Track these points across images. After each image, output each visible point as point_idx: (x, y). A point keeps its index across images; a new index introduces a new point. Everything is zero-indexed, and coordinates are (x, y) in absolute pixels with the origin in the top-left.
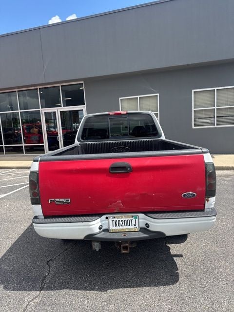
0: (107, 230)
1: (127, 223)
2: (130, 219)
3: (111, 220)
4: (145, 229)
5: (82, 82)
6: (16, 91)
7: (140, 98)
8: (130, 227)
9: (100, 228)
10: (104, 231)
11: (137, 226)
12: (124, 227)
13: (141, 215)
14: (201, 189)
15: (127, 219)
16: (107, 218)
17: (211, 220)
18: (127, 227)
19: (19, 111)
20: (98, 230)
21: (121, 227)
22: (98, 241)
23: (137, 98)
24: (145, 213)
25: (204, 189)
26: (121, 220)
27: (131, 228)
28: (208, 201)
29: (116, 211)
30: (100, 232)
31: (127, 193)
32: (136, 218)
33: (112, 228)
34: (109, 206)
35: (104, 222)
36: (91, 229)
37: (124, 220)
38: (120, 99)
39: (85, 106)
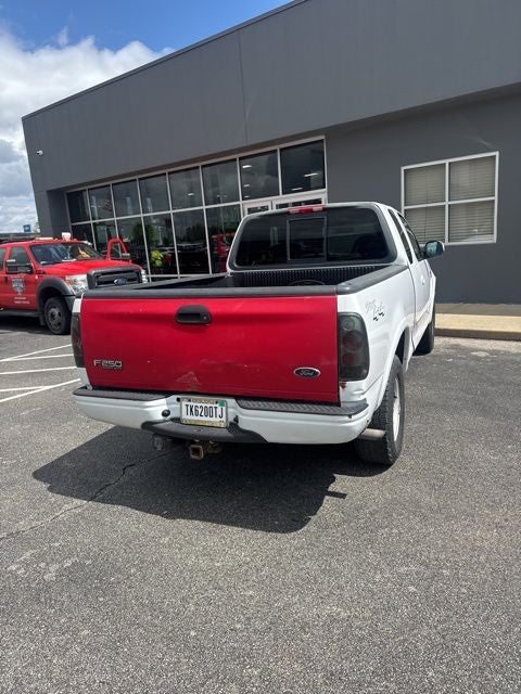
0: (177, 420)
1: (208, 412)
2: (213, 406)
3: (184, 403)
4: (234, 425)
5: (322, 137)
6: (197, 167)
7: (450, 164)
8: (213, 419)
9: (164, 414)
10: (172, 419)
11: (224, 419)
12: (204, 418)
13: (231, 402)
14: (328, 363)
15: (208, 406)
16: (178, 400)
17: (340, 422)
18: (208, 419)
19: (204, 207)
20: (161, 418)
21: (199, 418)
22: (161, 436)
23: (444, 164)
24: (237, 398)
25: (335, 363)
26: (199, 405)
27: (215, 420)
28: (343, 387)
29: (189, 390)
30: (164, 421)
31: (203, 360)
32: (222, 405)
33: (186, 417)
34: (178, 380)
35: (173, 406)
36: (147, 413)
37: (204, 405)
38: (403, 169)
39: (325, 190)
